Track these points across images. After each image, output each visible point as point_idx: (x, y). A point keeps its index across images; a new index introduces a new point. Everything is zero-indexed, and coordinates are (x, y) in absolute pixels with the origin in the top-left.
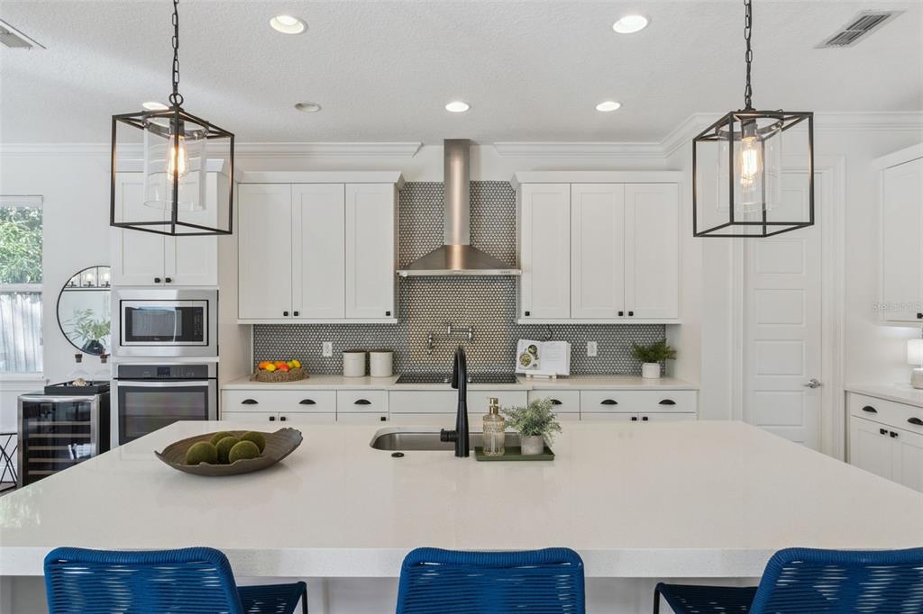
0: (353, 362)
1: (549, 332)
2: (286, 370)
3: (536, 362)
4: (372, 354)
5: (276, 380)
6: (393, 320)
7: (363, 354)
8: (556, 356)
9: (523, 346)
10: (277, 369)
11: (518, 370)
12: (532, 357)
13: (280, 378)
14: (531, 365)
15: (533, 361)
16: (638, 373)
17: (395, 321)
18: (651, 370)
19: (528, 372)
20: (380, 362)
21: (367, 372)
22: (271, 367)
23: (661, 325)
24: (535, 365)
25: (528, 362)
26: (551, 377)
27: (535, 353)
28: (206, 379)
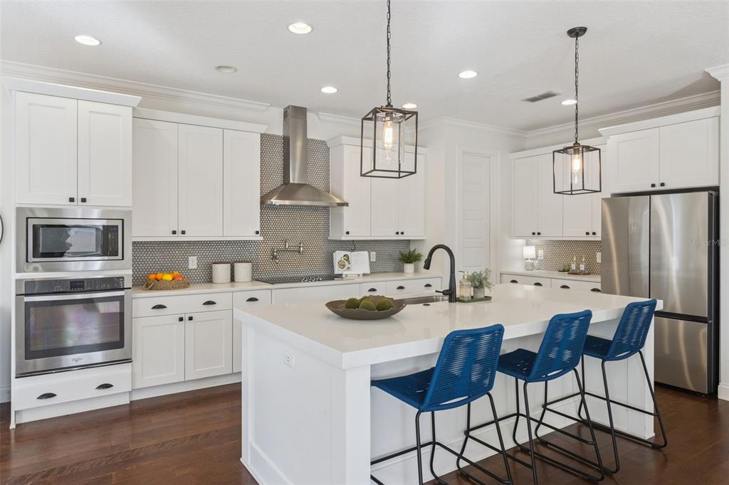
0: (221, 271)
1: (354, 245)
2: (181, 279)
3: (349, 266)
4: (236, 265)
5: (174, 288)
6: (260, 238)
7: (229, 265)
8: (361, 262)
9: (339, 255)
10: (173, 279)
11: (337, 272)
12: (347, 263)
13: (177, 285)
14: (346, 268)
15: (347, 265)
16: (401, 271)
17: (262, 238)
18: (409, 268)
19: (345, 273)
20: (243, 270)
21: (233, 280)
22: (168, 277)
23: (407, 240)
24: (348, 268)
25: (344, 266)
26: (359, 275)
27: (348, 260)
28: (123, 289)
